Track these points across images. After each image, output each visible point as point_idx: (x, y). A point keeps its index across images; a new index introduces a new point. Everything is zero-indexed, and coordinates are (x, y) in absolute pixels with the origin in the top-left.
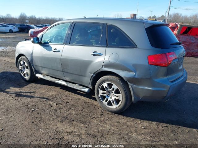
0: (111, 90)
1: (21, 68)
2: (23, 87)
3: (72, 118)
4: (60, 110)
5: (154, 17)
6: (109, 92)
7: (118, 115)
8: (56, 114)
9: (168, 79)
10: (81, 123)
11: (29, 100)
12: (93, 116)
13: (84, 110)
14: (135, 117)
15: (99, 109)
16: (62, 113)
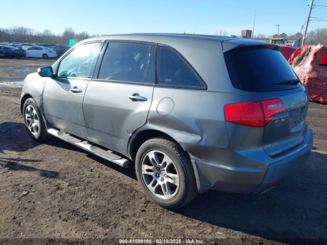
0: (161, 165)
1: (28, 117)
2: (26, 150)
3: (88, 213)
4: (71, 197)
5: (284, 35)
6: (158, 169)
7: (172, 213)
8: (62, 204)
9: (266, 151)
10: (99, 224)
11: (25, 174)
12: (126, 213)
13: (113, 200)
14: (203, 220)
15: (141, 198)
16: (72, 203)
